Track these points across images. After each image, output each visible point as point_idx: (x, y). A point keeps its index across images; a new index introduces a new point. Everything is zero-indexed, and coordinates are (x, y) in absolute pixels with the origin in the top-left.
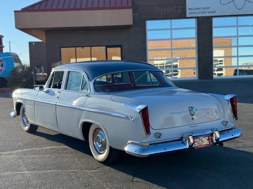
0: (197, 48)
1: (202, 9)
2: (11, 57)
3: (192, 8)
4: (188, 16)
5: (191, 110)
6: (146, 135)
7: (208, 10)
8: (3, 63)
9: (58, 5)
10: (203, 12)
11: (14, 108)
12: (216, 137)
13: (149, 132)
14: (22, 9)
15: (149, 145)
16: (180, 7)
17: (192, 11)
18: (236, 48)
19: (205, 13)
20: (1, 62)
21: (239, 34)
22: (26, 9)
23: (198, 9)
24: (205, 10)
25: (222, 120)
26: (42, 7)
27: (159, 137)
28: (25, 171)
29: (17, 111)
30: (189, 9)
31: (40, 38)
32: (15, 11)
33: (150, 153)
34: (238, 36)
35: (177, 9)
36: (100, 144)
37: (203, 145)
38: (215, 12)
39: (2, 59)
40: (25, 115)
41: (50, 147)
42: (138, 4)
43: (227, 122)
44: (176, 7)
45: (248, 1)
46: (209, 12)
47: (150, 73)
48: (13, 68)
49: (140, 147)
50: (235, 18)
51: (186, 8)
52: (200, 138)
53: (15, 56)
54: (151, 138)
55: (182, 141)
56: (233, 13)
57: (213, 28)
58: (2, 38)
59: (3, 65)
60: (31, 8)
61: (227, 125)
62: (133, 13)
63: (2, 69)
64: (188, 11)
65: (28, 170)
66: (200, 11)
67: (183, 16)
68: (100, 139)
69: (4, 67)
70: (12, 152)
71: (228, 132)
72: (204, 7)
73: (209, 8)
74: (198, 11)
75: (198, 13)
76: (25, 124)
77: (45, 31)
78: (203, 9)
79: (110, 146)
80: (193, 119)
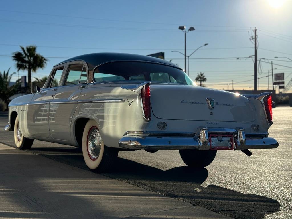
6: (145, 121)
13: (149, 117)
15: (149, 136)
25: (251, 124)
27: (164, 127)
37: (223, 148)
43: (258, 126)
52: (219, 137)
55: (194, 137)
61: (258, 130)
68: (94, 140)
79: (104, 145)
80: (211, 114)
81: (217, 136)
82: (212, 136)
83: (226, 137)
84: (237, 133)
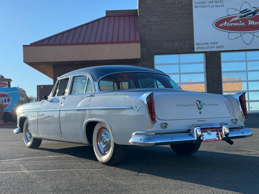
0: (206, 83)
1: (209, 44)
2: (18, 92)
3: (199, 43)
4: (196, 50)
5: (199, 103)
6: (152, 123)
7: (216, 45)
8: (9, 98)
9: (67, 39)
10: (211, 47)
11: (17, 124)
12: (225, 132)
13: (155, 120)
14: (30, 44)
15: (155, 135)
16: (187, 42)
17: (200, 46)
18: (246, 83)
19: (214, 48)
20: (8, 96)
21: (248, 69)
22: (35, 43)
23: (206, 44)
24: (213, 45)
25: (231, 118)
26: (51, 42)
27: (166, 127)
28: (26, 171)
29: (20, 127)
30: (197, 44)
31: (48, 74)
32: (24, 46)
33: (156, 141)
34: (247, 71)
35: (185, 44)
36: (104, 144)
37: (212, 140)
38: (223, 47)
39: (8, 94)
40: (28, 130)
41: (52, 157)
42: (145, 39)
43: (237, 120)
44: (184, 42)
45: (256, 36)
46: (217, 47)
47: (157, 81)
48: (19, 100)
49: (146, 136)
50: (243, 53)
51: (194, 43)
52: (208, 132)
53: (22, 91)
54: (157, 127)
55: (190, 133)
56: (241, 48)
57: (221, 62)
58: (10, 82)
59: (9, 100)
60: (40, 43)
61: (237, 123)
62: (141, 48)
63: (8, 104)
64: (196, 46)
65: (28, 170)
66: (208, 46)
67: (191, 50)
68: (104, 139)
69: (11, 102)
70: (12, 160)
71: (237, 130)
72: (212, 42)
73: (217, 43)
74: (206, 46)
75: (206, 48)
76: (27, 140)
77: (54, 65)
78: (211, 44)
79: (114, 142)
80: (200, 113)
81: (207, 131)
82: (203, 131)
83: (214, 131)
84: (222, 127)
